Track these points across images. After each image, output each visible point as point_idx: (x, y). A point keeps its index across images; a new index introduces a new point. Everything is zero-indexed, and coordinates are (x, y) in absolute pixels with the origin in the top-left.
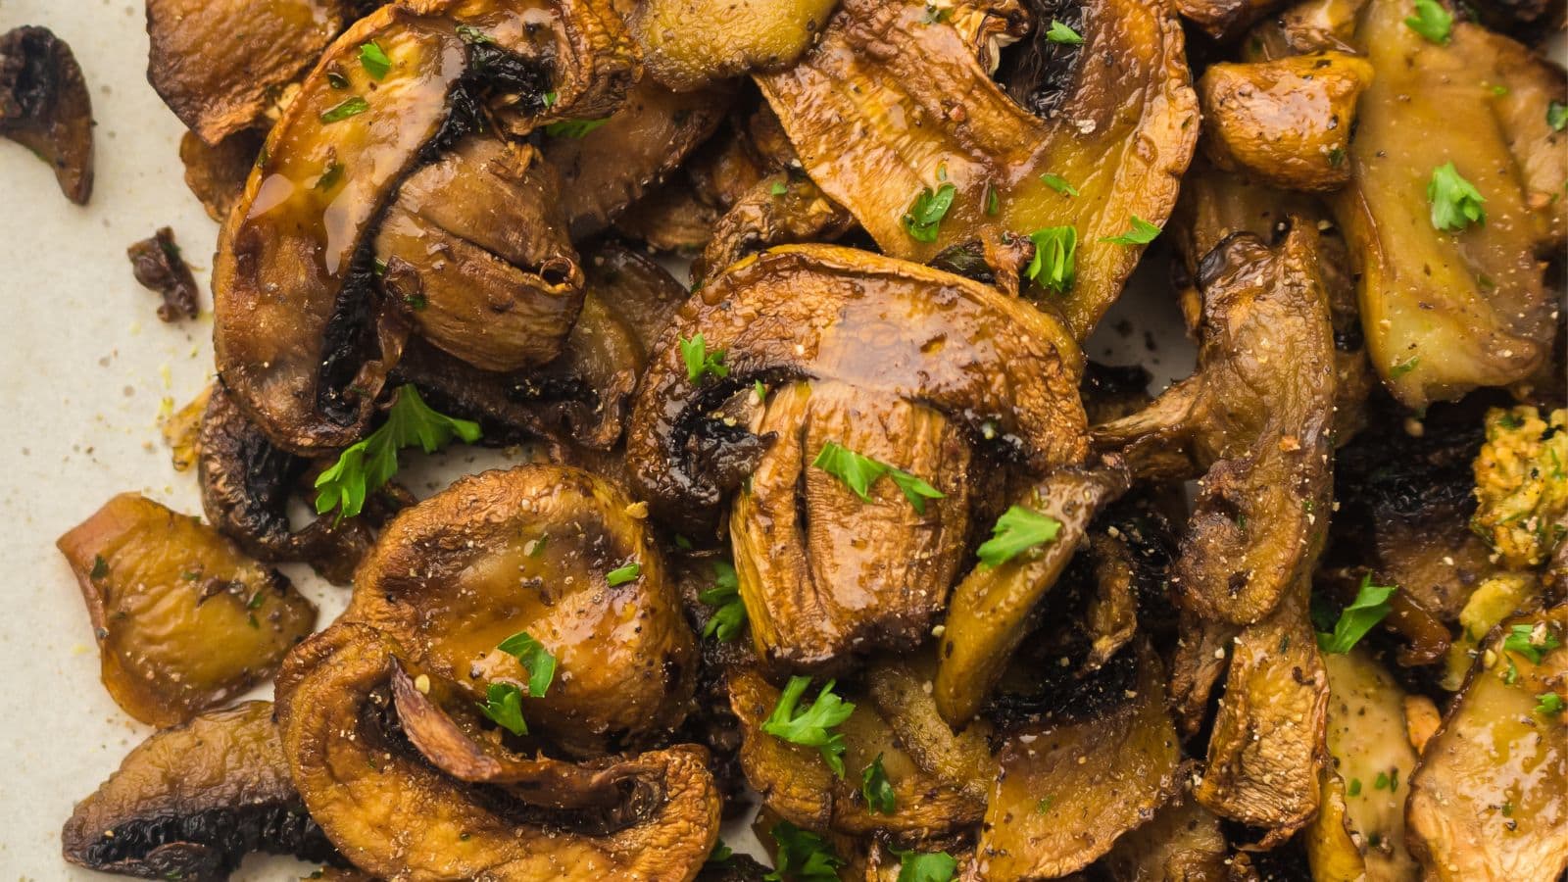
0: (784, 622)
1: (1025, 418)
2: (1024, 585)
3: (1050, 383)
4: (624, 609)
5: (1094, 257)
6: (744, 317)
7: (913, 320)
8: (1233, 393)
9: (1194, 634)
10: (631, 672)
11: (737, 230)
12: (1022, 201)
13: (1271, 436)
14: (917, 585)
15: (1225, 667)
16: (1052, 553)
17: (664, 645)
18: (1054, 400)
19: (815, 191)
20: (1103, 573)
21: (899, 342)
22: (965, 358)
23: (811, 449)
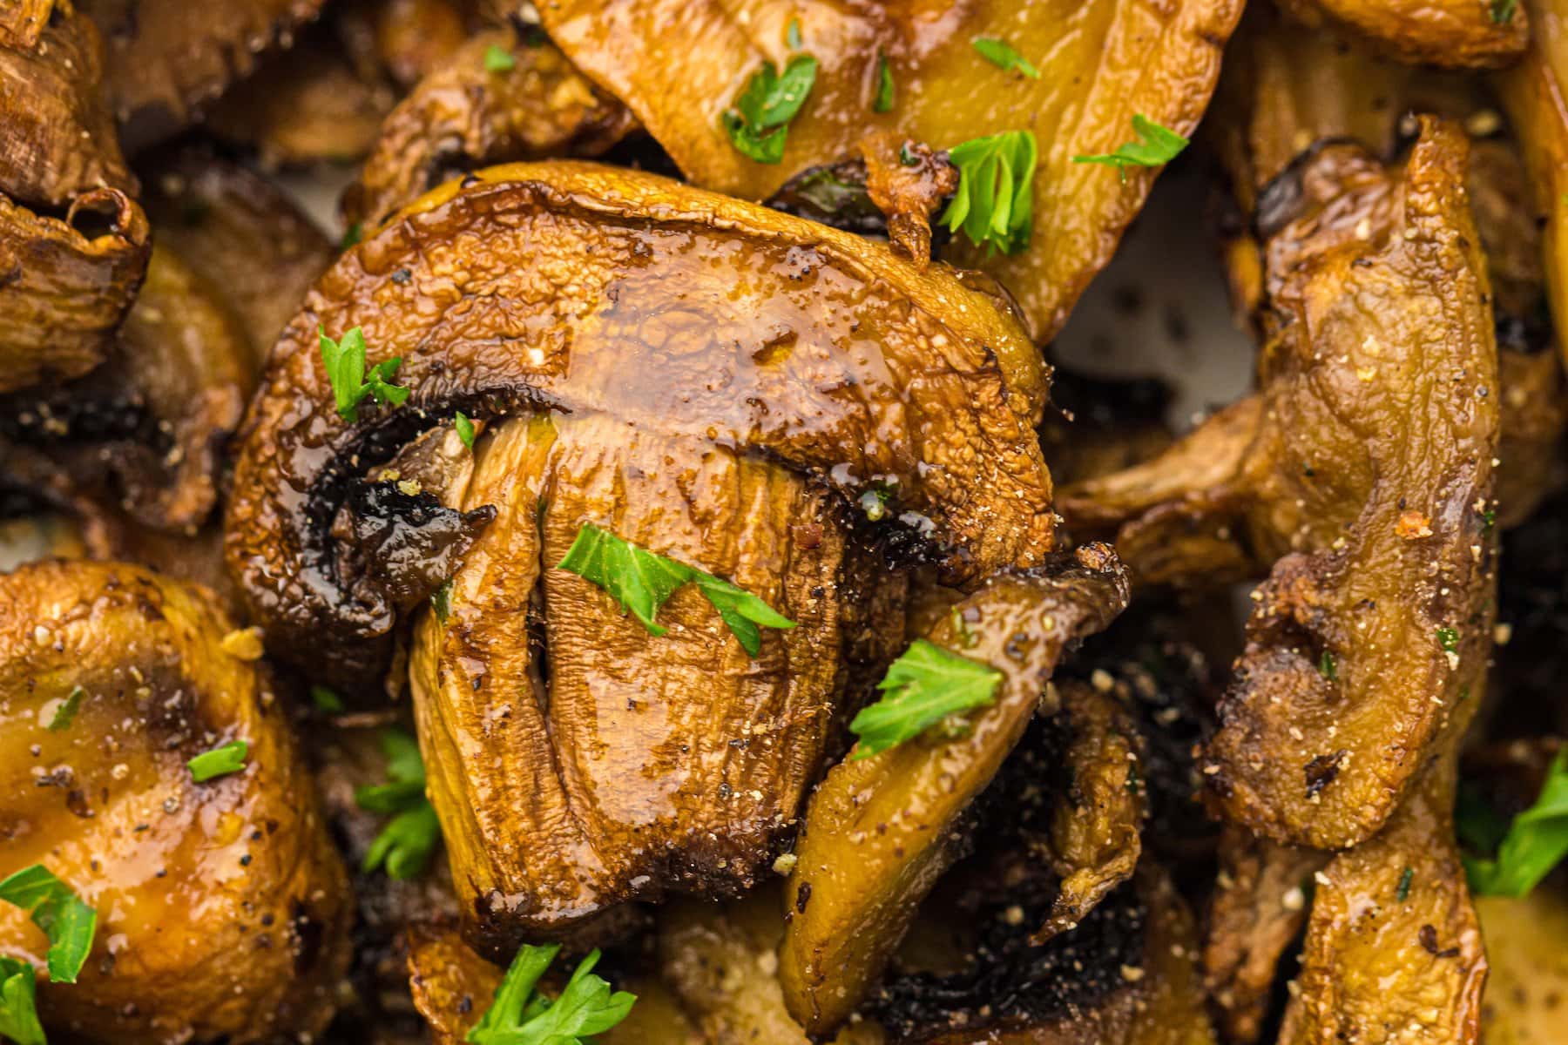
0: (507, 847)
1: (939, 482)
2: (937, 784)
3: (984, 419)
4: (220, 824)
5: (1069, 186)
6: (435, 296)
7: (738, 305)
8: (1315, 435)
9: (1248, 865)
10: (232, 936)
11: (425, 133)
12: (938, 85)
13: (1380, 511)
14: (746, 782)
15: (1301, 923)
16: (985, 726)
17: (292, 888)
18: (992, 450)
19: (563, 66)
20: (1083, 757)
21: (713, 344)
22: (833, 374)
23: (556, 538)
